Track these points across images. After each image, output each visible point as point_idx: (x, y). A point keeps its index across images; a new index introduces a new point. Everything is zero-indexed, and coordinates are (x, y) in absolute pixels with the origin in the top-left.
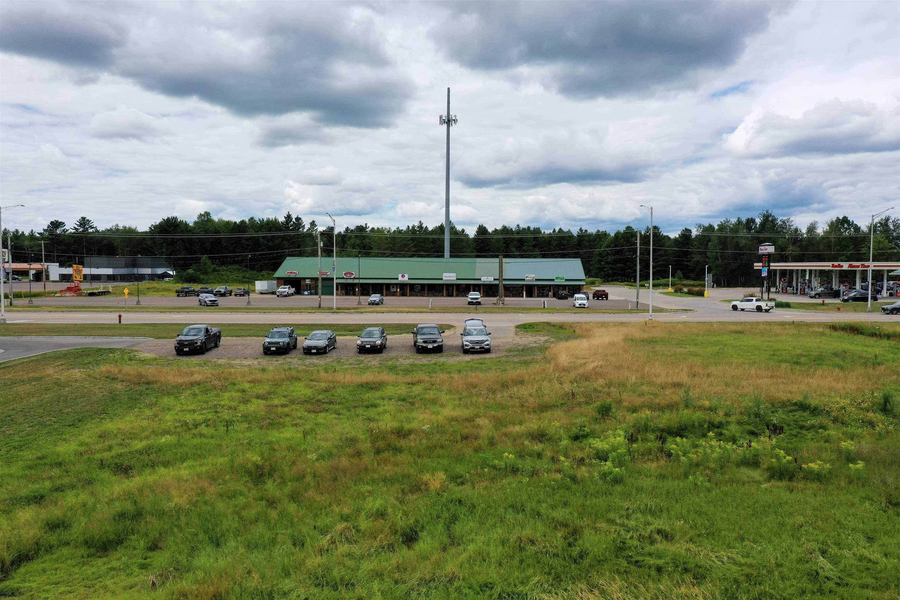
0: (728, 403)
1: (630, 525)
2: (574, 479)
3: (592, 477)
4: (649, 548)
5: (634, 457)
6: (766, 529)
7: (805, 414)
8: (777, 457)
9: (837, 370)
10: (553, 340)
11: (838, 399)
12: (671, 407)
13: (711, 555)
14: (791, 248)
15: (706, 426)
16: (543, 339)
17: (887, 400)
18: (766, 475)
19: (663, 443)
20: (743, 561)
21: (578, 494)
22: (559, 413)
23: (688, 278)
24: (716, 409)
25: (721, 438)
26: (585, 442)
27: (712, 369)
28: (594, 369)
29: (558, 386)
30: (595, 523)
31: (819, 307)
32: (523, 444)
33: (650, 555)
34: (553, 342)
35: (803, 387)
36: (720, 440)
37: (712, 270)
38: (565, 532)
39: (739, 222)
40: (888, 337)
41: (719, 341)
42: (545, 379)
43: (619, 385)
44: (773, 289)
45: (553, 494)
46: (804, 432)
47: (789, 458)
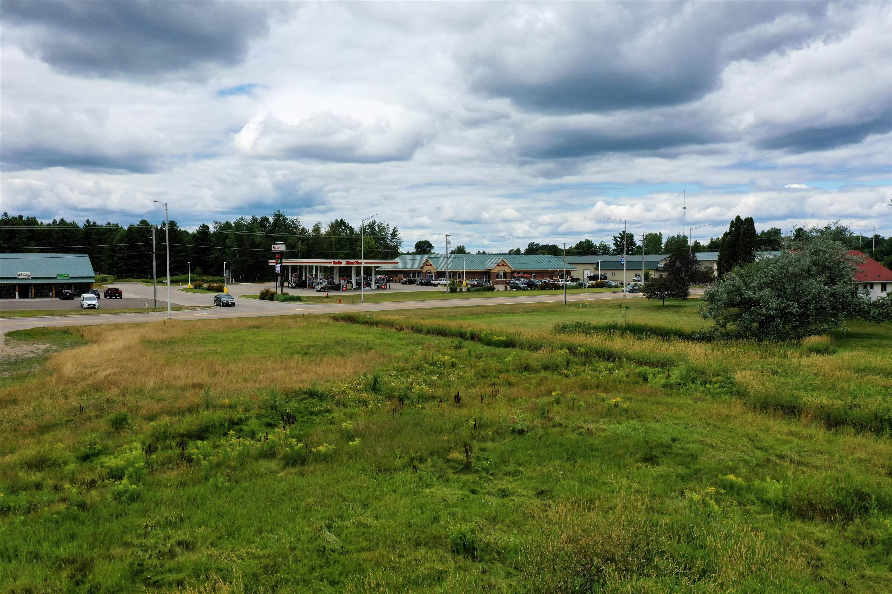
0: (247, 399)
1: (149, 544)
2: (82, 506)
3: (104, 499)
4: (170, 564)
5: (152, 468)
6: (282, 516)
7: (314, 401)
8: (290, 446)
9: (339, 357)
10: (55, 347)
11: (340, 383)
12: (191, 409)
13: (232, 555)
14: (300, 246)
15: (226, 424)
16: (42, 347)
17: (376, 380)
18: (282, 463)
19: (183, 449)
20: (261, 553)
21: (87, 523)
22: (62, 432)
23: (206, 273)
24: (236, 406)
25: (241, 435)
26: (96, 461)
27: (233, 367)
28: (106, 377)
29: (62, 401)
30: (108, 549)
31: (324, 300)
32: (17, 476)
33: (170, 571)
34: (55, 350)
35: (312, 376)
36: (240, 437)
37: (230, 266)
38: (71, 570)
39: (254, 220)
40: (377, 324)
41: (238, 337)
42: (46, 394)
43: (135, 392)
44: (286, 284)
45: (57, 529)
46: (314, 417)
47: (301, 445)
